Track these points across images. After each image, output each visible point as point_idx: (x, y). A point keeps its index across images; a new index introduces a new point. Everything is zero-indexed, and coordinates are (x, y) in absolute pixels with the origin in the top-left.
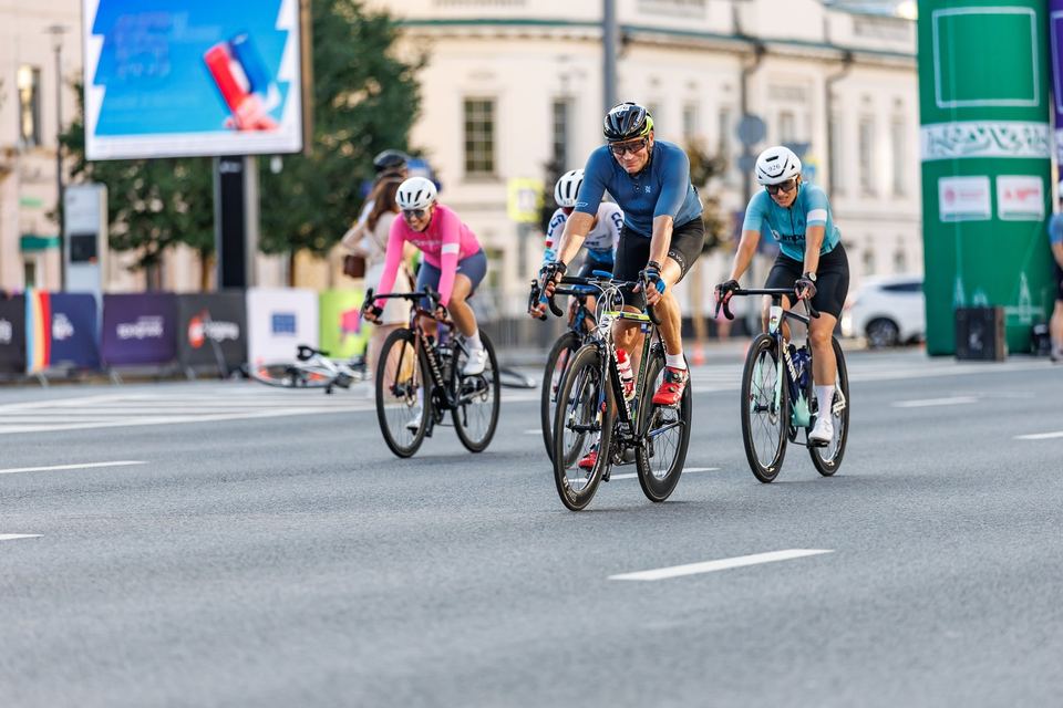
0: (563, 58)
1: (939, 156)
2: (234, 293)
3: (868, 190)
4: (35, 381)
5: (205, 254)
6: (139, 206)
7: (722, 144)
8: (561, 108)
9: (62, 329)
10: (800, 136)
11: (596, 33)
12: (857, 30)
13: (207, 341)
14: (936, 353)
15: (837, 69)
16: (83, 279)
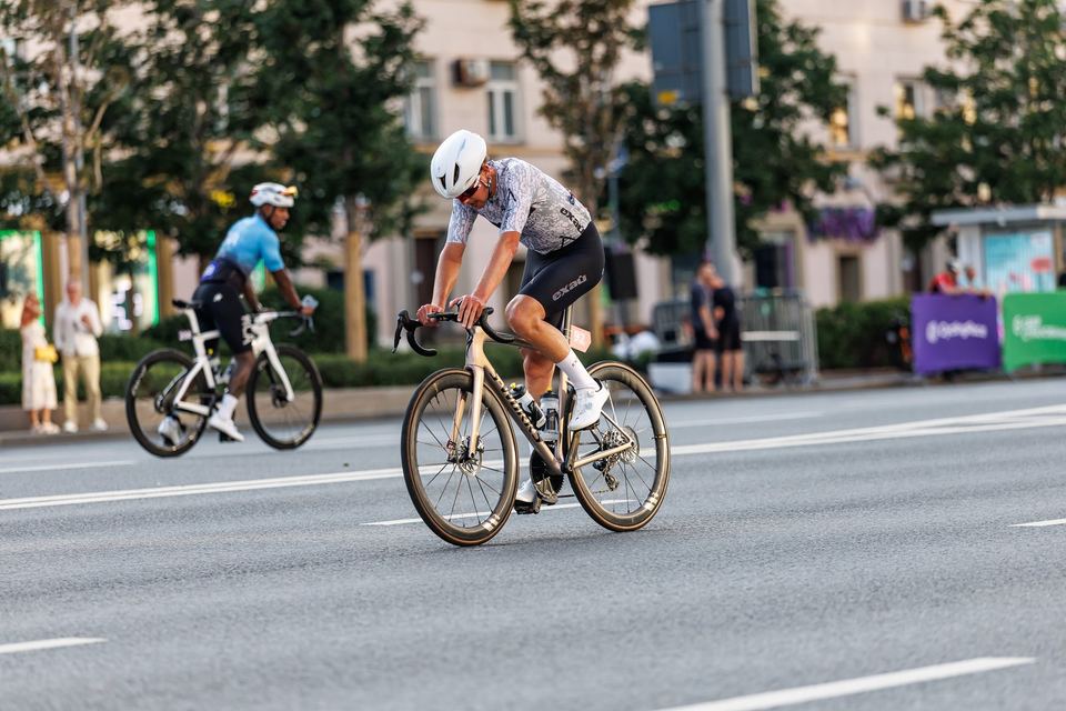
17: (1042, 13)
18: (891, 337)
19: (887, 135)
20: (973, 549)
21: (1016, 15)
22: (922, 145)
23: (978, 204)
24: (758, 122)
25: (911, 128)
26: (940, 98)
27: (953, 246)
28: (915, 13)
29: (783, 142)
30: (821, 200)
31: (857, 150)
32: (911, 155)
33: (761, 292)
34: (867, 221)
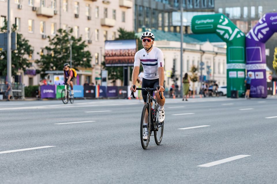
0: (175, 53)
1: (229, 69)
2: (126, 87)
3: (219, 73)
4: (97, 99)
5: (122, 81)
6: (112, 73)
7: (198, 66)
8: (174, 60)
9: (101, 91)
10: (209, 65)
11: (180, 49)
12: (218, 50)
13: (122, 93)
14: (228, 97)
15: (215, 55)
16: (104, 84)
17: (66, 38)
18: (37, 92)
19: (39, 58)
20: (48, 128)
21: (61, 38)
22: (45, 60)
23: (53, 70)
24: (17, 55)
25: (43, 57)
26: (48, 52)
27: (49, 77)
28: (44, 37)
29: (21, 59)
30: (27, 68)
31: (33, 60)
32: (42, 61)
33: (16, 83)
34: (34, 72)
